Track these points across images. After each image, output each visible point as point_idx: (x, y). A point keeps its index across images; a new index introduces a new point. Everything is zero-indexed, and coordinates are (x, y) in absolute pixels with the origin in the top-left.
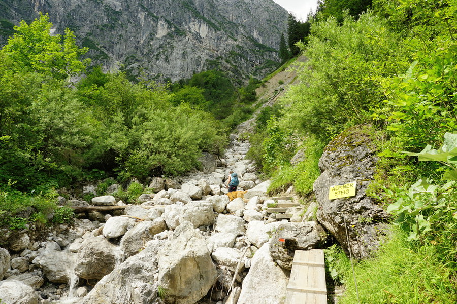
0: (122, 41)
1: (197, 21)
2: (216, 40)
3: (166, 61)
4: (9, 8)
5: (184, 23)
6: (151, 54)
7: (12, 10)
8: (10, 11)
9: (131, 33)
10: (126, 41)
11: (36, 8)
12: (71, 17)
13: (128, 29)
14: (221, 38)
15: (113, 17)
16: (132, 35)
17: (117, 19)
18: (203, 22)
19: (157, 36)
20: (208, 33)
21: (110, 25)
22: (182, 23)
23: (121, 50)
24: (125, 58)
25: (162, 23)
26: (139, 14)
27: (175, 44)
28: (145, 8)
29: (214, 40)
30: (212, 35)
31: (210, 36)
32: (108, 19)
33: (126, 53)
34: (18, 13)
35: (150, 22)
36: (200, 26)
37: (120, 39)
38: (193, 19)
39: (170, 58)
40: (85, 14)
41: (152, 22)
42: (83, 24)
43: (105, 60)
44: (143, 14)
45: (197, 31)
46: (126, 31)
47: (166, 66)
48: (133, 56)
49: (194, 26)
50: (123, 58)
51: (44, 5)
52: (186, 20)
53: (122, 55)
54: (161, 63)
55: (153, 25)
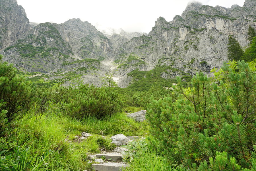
0: (154, 51)
1: (211, 19)
2: (235, 27)
3: (195, 49)
4: (90, 52)
5: (199, 25)
6: (178, 52)
7: (92, 53)
8: (91, 54)
9: (159, 45)
10: (156, 50)
11: (104, 50)
12: (122, 49)
13: (157, 44)
14: (240, 23)
15: (146, 40)
16: (160, 46)
17: (148, 41)
18: (218, 18)
19: (180, 39)
20: (225, 24)
21: (144, 45)
22: (198, 25)
23: (154, 57)
24: (158, 61)
25: (183, 29)
26: (163, 34)
27: (198, 36)
28: (166, 29)
29: (233, 27)
30: (229, 24)
31: (227, 26)
32: (143, 41)
33: (158, 57)
34: (95, 54)
35: (172, 32)
36: (215, 22)
37: (152, 50)
38: (207, 19)
39: (199, 47)
40: (130, 46)
41: (174, 32)
42: (130, 51)
43: (143, 65)
44: (166, 33)
45: (213, 26)
46: (156, 45)
47: (197, 53)
48: (163, 58)
49: (209, 24)
50: (156, 61)
51: (109, 48)
52: (201, 23)
53: (155, 60)
54: (191, 51)
55: (175, 33)
